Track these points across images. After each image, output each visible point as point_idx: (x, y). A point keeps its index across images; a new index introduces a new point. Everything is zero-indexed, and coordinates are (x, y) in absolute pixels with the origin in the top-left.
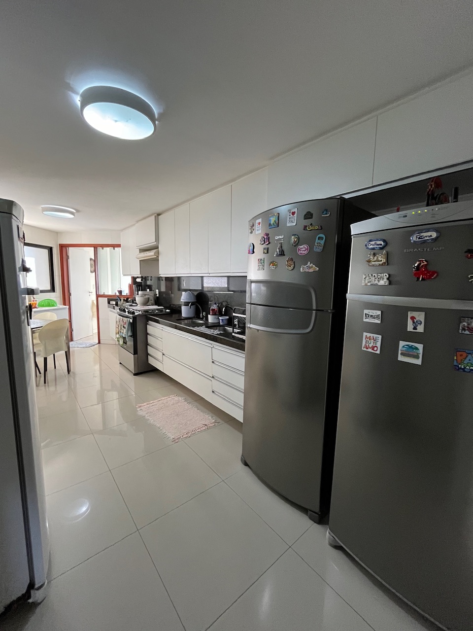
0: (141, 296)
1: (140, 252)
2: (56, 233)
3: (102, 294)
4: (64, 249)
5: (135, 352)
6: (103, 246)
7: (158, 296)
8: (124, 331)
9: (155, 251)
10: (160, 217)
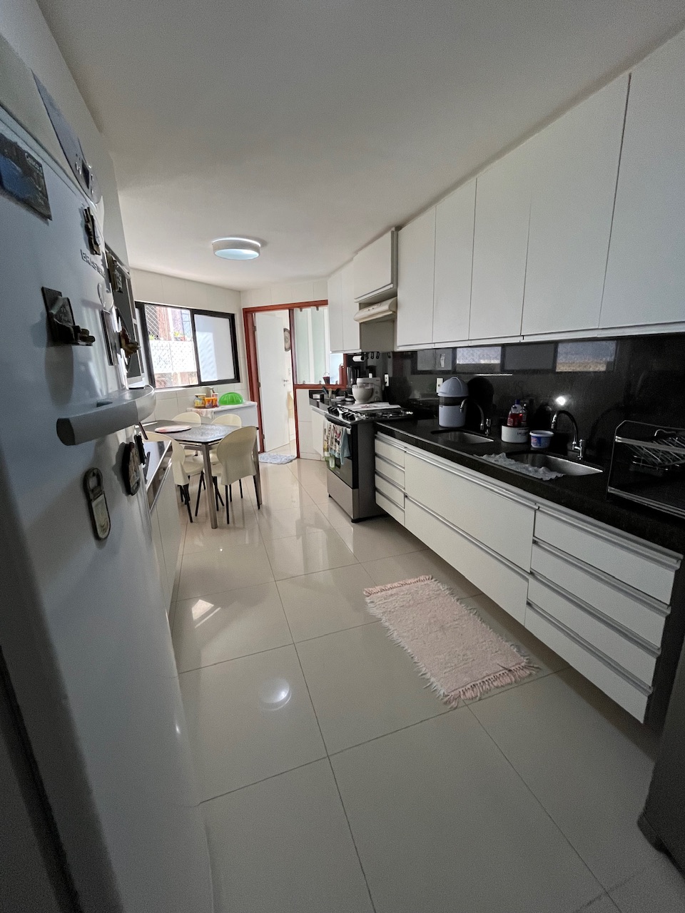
0: (361, 387)
1: (360, 308)
2: (238, 293)
3: (302, 383)
4: (249, 315)
5: (355, 485)
6: (302, 306)
7: (387, 385)
8: (337, 448)
9: (389, 301)
10: (401, 232)
